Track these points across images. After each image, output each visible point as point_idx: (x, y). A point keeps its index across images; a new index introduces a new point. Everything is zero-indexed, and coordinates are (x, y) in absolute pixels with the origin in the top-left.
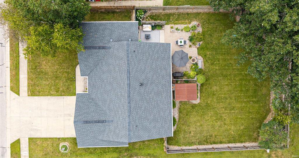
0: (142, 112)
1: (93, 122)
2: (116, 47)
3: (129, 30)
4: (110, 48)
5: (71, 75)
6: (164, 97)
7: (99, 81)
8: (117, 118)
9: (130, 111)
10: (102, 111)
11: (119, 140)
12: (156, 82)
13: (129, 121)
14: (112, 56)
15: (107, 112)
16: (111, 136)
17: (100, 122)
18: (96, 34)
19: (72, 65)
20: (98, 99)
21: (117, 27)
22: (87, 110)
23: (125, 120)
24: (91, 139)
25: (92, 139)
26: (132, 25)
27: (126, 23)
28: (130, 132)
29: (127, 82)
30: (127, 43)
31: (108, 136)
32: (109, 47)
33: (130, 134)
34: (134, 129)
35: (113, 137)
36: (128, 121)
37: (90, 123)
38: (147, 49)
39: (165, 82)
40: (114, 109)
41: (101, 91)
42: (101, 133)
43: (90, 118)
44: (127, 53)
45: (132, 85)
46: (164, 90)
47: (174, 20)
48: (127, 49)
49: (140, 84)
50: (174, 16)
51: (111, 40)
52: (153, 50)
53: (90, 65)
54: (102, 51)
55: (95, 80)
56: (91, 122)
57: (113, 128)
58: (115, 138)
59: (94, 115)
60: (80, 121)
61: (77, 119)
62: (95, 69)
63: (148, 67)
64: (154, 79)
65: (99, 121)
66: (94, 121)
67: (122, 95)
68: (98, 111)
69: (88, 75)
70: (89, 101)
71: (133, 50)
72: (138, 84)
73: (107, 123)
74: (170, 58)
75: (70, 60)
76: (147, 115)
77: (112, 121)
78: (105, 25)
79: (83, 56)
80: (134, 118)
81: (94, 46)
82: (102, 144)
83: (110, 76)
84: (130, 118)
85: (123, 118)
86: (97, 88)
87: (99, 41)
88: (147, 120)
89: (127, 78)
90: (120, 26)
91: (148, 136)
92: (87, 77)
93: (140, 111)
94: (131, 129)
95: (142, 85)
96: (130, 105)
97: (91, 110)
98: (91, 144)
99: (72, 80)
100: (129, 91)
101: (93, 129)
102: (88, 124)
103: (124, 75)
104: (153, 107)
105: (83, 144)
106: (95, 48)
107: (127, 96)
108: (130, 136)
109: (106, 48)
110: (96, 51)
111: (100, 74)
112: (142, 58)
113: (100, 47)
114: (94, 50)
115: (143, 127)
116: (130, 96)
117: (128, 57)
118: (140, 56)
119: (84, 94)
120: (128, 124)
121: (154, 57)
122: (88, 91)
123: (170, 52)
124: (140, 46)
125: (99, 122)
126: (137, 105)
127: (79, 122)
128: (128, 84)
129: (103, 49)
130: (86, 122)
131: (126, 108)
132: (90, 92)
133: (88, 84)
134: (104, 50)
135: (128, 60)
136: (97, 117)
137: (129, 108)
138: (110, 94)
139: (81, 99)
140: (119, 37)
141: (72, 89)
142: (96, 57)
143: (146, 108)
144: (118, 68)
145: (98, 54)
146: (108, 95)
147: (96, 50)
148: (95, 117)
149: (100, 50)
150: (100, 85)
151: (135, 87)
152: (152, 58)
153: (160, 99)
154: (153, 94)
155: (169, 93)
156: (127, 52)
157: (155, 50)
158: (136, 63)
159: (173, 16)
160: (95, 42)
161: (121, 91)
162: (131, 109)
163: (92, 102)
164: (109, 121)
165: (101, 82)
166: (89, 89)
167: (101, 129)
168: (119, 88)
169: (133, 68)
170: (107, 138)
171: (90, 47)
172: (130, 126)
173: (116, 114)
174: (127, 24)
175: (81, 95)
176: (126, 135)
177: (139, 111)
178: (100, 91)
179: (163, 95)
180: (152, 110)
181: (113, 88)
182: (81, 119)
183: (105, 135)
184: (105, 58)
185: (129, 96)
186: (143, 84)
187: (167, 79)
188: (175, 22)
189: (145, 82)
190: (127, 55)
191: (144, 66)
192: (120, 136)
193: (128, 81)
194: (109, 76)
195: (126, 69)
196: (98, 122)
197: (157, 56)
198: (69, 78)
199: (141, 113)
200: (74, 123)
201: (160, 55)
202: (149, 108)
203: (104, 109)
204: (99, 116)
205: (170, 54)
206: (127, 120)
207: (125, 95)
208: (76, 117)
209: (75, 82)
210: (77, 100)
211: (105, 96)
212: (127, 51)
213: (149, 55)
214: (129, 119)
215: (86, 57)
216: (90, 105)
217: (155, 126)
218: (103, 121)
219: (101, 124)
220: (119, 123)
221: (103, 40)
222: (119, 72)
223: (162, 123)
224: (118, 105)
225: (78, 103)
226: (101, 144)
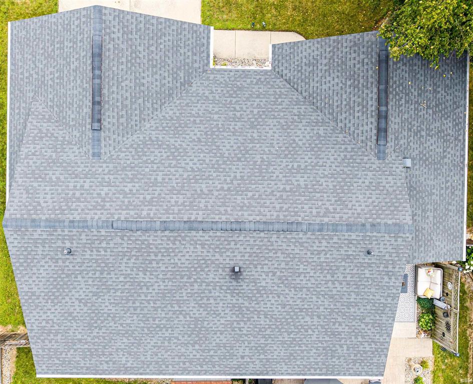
0: (129, 272)
1: (97, 81)
2: (384, 181)
3: (439, 228)
4: (381, 155)
5: (273, 16)
6: (183, 350)
7: (256, 111)
8: (109, 173)
9: (129, 228)
10: (137, 118)
11: (20, 180)
12: (242, 324)
13: (89, 224)
14: (348, 163)
15: (135, 136)
16: (38, 147)
17: (97, 107)
18: (428, 107)
19: (305, 21)
20: (187, 105)
21: (449, 184)
22: (145, 61)
23: (95, 208)
24: (37, 73)
25: (35, 76)
26: (455, 237)
27: (462, 217)
28: (46, 227)
29: (251, 218)
30: (407, 228)
31: (41, 138)
32: (384, 152)
33: (40, 226)
34: (59, 244)
35: (34, 154)
36: (92, 219)
37: (93, 69)
38: (371, 297)
39: (243, 357)
40: (146, 162)
41: (216, 117)
42: (56, 109)
43: (115, 68)
44: (364, 225)
45: (235, 238)
46: (212, 353)
47: (447, 371)
48: (379, 224)
49: (237, 269)
50: (461, 372)
51: (409, 163)
52: (367, 320)
53: (316, 79)
54: (369, 126)
55: (258, 97)
56: (97, 72)
57: (72, 157)
58: (31, 162)
59: (123, 84)
60: (100, 31)
61: (111, 18)
62: (300, 97)
63: (303, 300)
64: (256, 319)
65: (99, 103)
66: (100, 85)
67: (199, 196)
68: (141, 101)
69: (277, 72)
70: (179, 69)
71: (373, 247)
72: (238, 260)
73: (90, 134)
74: (330, 375)
75: (325, 16)
76: (116, 290)
77: (96, 155)
78: (456, 139)
79: (353, 55)
80: (104, 245)
81: (391, 96)
82: (17, 111)
83: (271, 153)
84: (102, 227)
85: (104, 200)
86: (229, 99)
87: (406, 116)
88: (94, 290)
89: (264, 219)
90: (453, 193)
91: (33, 294)
92: (270, 68)
93: (131, 265)
94: (60, 233)
95: (235, 274)
96: (156, 231)
97: (145, 75)
98: (20, 71)
99: (255, 18)
100: (214, 227)
101: (72, 78)
102: (89, 62)
103: (278, 206)
104: (146, 312)
105: (20, 43)
106: (383, 98)
107: (193, 218)
108: (31, 227)
109: (382, 142)
110: (372, 104)
111: (282, 114)
112: (341, 278)
113: (386, 117)
114: (375, 97)
115: (68, 276)
116: (190, 229)
117: (350, 227)
118: (348, 271)
119: (205, 54)
120: (78, 218)
121: (340, 320)
122: (218, 67)
123: (350, 375)
124: (387, 273)
125: (97, 104)
126: (156, 256)
127: (98, 26)
128: (242, 226)
129: (379, 130)
130: (97, 56)
131: (145, 213)
132: (212, 77)
133: (243, 71)
134: (375, 132)
135: (335, 227)
136: (114, 96)
137: (144, 225)
138: (203, 152)
139: (190, 42)
140: (418, 193)
141: (225, 17)
142: (344, 103)
143: (145, 288)
144: (302, 184)
145: (357, 109)
146: (199, 140)
147: (375, 104)
148: (115, 89)
149: (373, 120)
150: (238, 114)
151: (228, 250)
152: (337, 313)
153: (177, 338)
154: (197, 315)
155: (199, 368)
156: (368, 226)
157: (367, 324)
158: (322, 255)
159: (460, 368)
160: (403, 101)
161: (216, 193)
162: (139, 233)
163: (174, 78)
164: (96, 143)
165: (249, 119)
166: (225, 71)
167: (69, 112)
168: (226, 187)
169: (301, 244)
170: (36, 132)
171: (387, 82)
172: (70, 227)
173: (124, 169)
174: (459, 221)
175: (205, 41)
176: (35, 208)
177: (133, 261)
178: (217, 113)
179: (191, 348)
180: (135, 310)
181: (224, 163)
182: (113, 36)
183: (45, 125)
184: (341, 135)
185: (191, 225)
186: (236, 279)
187: (253, 362)
188: (440, 374)
189: (244, 287)
190: (357, 225)
191: (310, 285)
192: (35, 184)
193: (252, 226)
194: (272, 149)
195: (300, 219)
196: (97, 99)
197: (340, 329)
198: (261, 8)
199: (122, 268)
200: (95, 7)
201: (343, 342)
202: (143, 298)
203: (148, 126)
204: (119, 104)
205: (345, 375)
206: (96, 217)
207: (199, 209)
208: (119, 16)
209: (248, 30)
210: (186, 26)
211: (196, 130)
212: (373, 225)
213: (349, 305)
214: (100, 224)
215: (348, 63)
216: (166, 74)
217: (74, 318)
218: (99, 121)
219: (87, 110)
220: (88, 181)
221: (409, 130)
222: (288, 188)
223: (86, 343)
224: (159, 179)
225: (175, 28)
226: (19, 108)
